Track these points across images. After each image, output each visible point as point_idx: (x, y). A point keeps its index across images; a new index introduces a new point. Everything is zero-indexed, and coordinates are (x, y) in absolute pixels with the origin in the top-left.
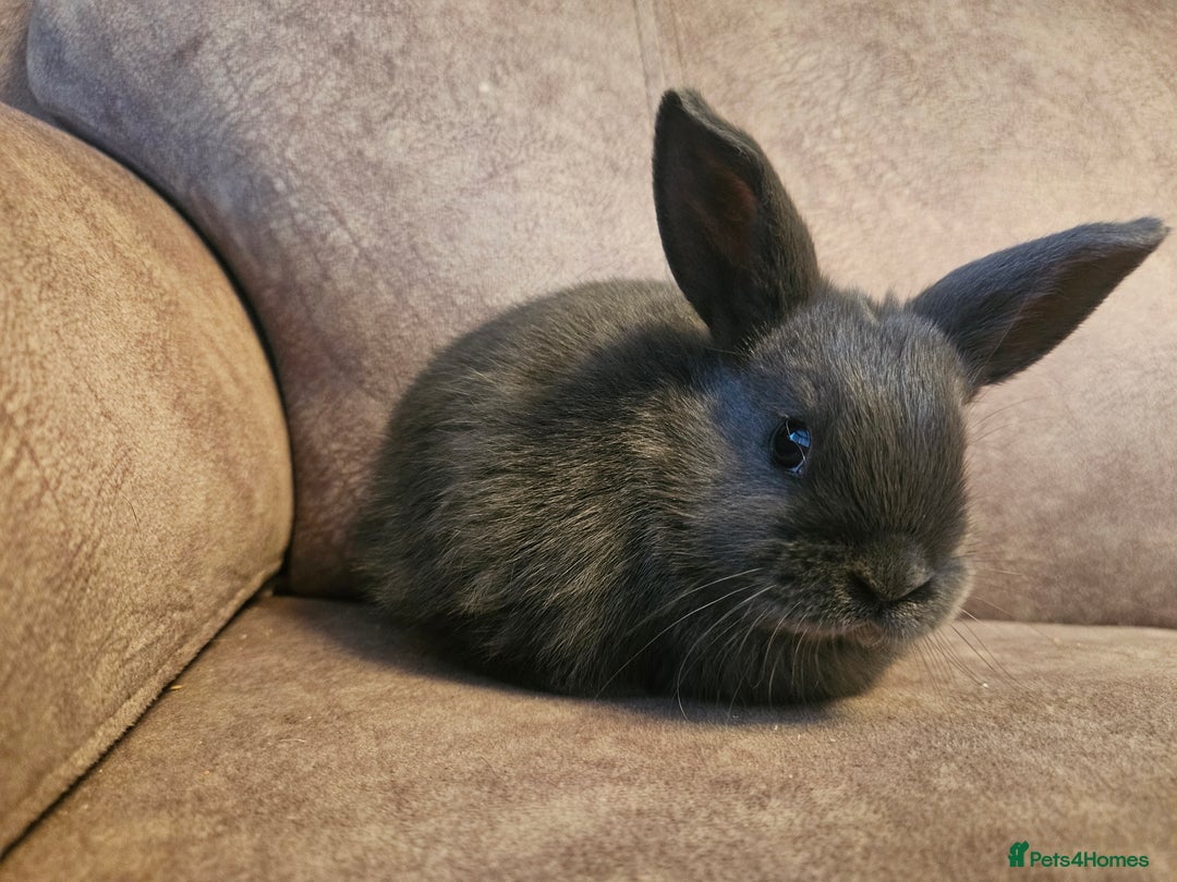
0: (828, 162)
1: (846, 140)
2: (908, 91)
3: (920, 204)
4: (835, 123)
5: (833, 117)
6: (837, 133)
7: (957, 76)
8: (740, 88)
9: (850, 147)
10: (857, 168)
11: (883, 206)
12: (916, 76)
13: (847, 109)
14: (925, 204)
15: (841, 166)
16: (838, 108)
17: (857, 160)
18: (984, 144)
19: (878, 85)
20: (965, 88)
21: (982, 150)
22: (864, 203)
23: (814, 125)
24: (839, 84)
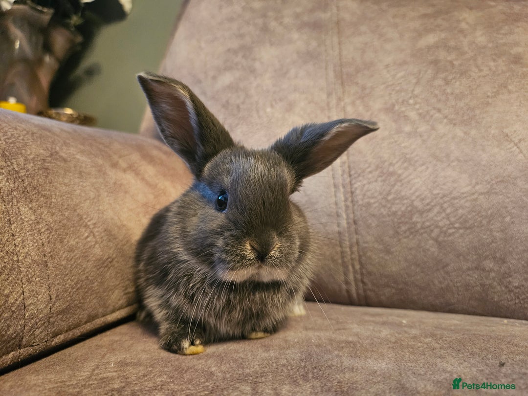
0: (406, 114)
1: (416, 103)
2: (451, 77)
3: (452, 125)
4: (411, 97)
5: (410, 95)
6: (411, 101)
7: (477, 66)
8: (367, 91)
9: (417, 106)
10: (420, 114)
11: (433, 128)
12: (454, 70)
13: (417, 91)
14: (455, 124)
15: (413, 115)
16: (413, 91)
17: (421, 111)
18: (489, 94)
19: (434, 78)
20: (481, 70)
21: (488, 97)
22: (423, 128)
23: (400, 100)
24: (414, 81)
